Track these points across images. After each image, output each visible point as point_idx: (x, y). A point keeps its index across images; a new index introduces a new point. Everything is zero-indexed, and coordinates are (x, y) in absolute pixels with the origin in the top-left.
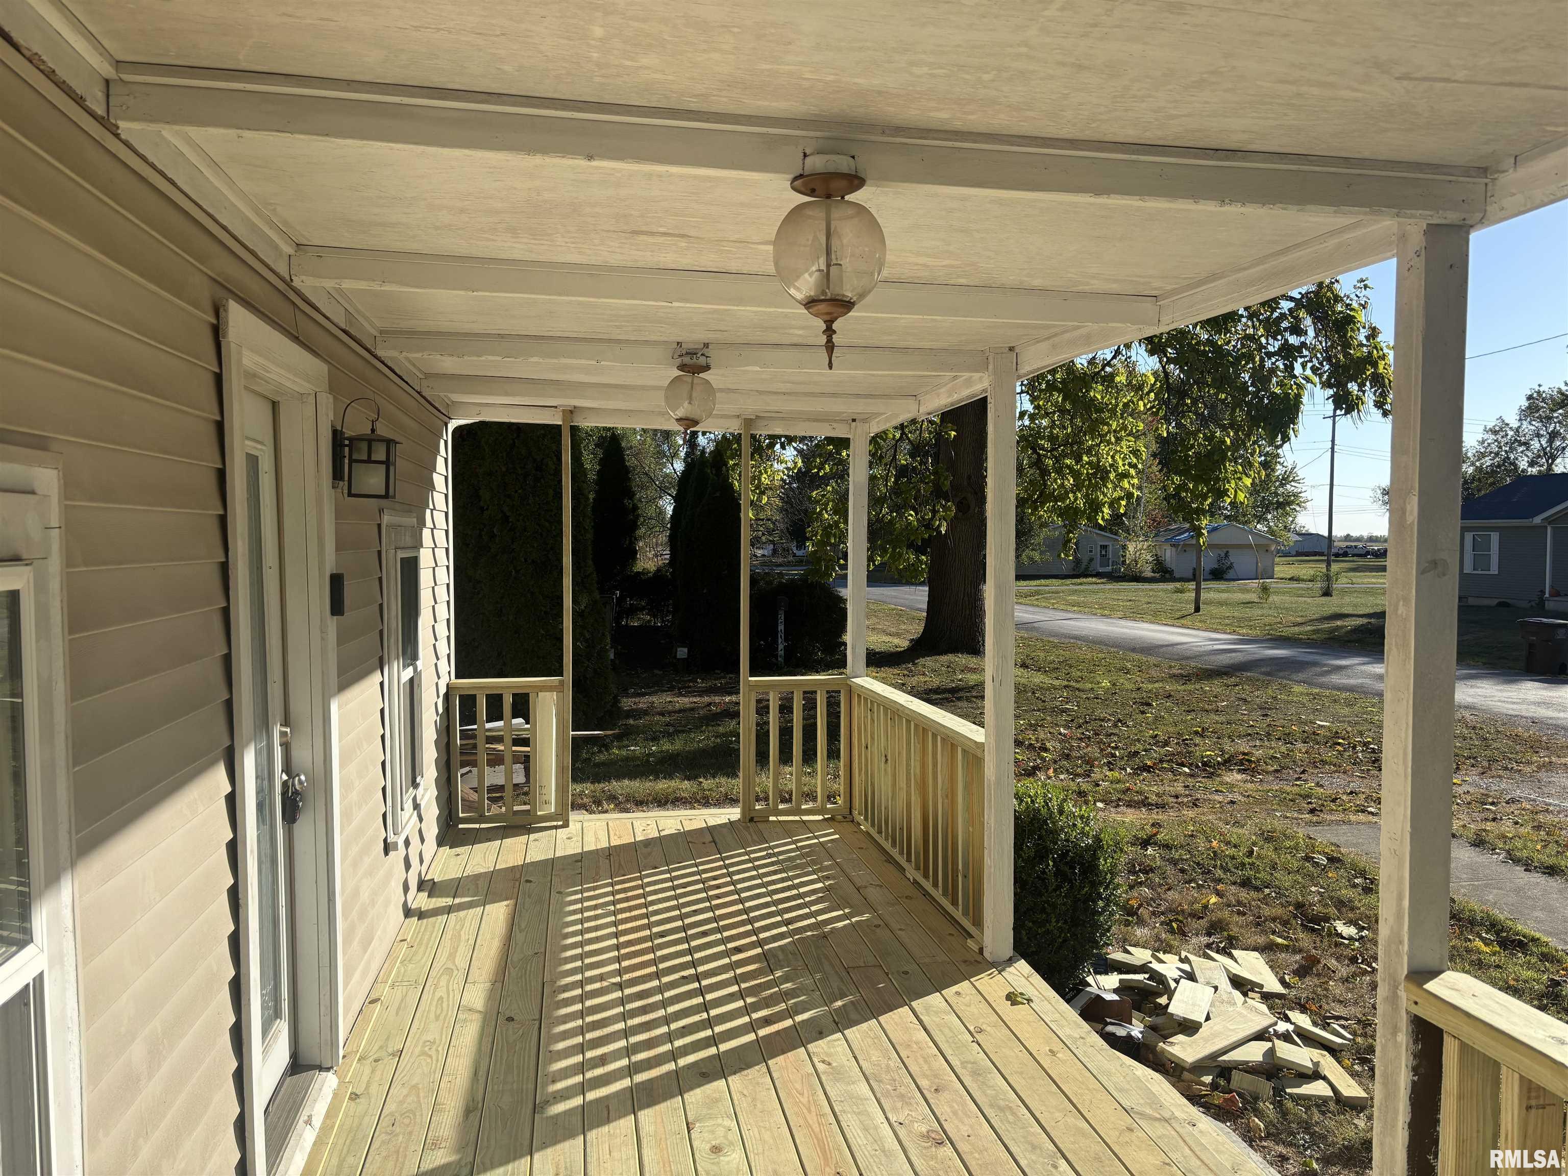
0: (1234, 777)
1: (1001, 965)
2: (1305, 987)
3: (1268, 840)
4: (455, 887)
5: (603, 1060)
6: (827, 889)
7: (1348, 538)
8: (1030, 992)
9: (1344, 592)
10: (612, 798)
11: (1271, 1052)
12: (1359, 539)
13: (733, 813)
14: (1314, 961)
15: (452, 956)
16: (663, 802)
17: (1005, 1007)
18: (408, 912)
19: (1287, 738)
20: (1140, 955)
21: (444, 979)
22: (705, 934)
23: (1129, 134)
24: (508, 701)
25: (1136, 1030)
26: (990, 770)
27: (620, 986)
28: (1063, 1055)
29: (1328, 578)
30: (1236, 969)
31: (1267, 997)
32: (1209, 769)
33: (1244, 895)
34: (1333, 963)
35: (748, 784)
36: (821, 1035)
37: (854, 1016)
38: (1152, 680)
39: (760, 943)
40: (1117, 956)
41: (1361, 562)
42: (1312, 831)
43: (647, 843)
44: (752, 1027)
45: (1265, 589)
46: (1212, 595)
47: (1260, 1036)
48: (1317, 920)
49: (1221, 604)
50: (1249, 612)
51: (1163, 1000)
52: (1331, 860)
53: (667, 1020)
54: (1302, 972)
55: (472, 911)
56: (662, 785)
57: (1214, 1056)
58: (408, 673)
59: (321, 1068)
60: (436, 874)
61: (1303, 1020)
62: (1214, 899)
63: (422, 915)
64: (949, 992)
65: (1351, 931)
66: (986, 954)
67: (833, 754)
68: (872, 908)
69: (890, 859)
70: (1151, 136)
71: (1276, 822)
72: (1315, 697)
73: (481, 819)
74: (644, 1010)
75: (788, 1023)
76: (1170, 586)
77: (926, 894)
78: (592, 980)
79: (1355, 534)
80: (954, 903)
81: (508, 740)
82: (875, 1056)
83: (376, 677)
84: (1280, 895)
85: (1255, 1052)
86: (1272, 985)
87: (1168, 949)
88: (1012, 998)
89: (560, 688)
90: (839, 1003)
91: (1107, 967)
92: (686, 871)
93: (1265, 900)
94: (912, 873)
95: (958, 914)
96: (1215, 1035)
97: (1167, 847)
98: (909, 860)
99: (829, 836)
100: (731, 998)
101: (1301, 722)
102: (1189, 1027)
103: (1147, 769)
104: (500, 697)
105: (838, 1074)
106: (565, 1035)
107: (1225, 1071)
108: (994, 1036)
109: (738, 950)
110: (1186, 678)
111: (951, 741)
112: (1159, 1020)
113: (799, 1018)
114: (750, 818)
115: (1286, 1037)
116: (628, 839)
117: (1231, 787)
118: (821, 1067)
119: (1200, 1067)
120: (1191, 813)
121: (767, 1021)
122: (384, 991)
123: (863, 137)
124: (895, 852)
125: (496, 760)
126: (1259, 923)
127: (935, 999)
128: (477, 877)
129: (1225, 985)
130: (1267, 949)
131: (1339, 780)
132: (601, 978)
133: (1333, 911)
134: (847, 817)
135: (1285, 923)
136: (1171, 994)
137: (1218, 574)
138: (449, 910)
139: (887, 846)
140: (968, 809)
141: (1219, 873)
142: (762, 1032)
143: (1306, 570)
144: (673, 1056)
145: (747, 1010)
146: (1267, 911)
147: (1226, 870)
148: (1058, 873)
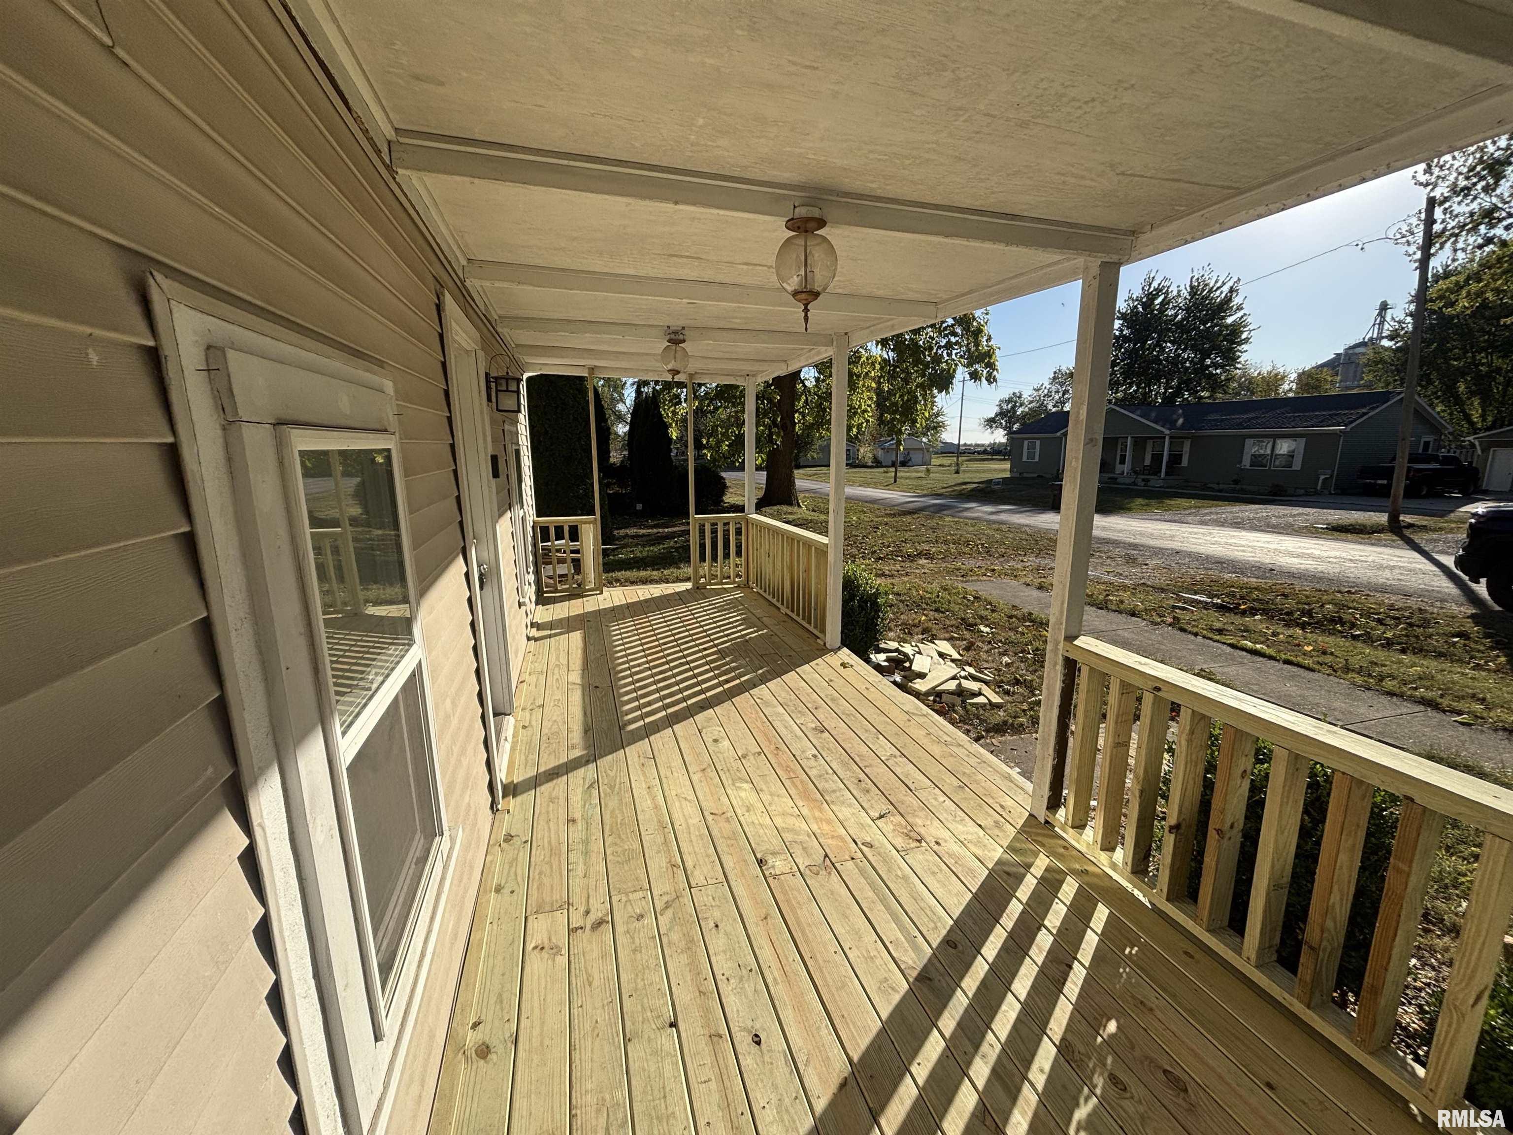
0: (923, 561)
1: (836, 650)
2: (969, 656)
3: (945, 590)
4: (550, 625)
5: (649, 704)
6: (743, 619)
7: (965, 445)
8: (852, 662)
9: (964, 471)
10: (617, 580)
11: (960, 685)
12: (971, 445)
13: (689, 585)
14: (972, 644)
15: (558, 658)
16: (645, 582)
17: (841, 669)
18: (529, 639)
19: (946, 542)
20: (893, 645)
21: (556, 671)
22: (687, 642)
23: (967, 203)
24: (566, 529)
25: (898, 678)
26: (831, 557)
27: (649, 669)
28: (872, 689)
29: (958, 464)
30: (940, 649)
31: (953, 661)
32: (911, 558)
33: (937, 615)
34: (980, 644)
35: (696, 571)
36: (755, 686)
37: (769, 677)
38: (877, 516)
39: (715, 646)
40: (882, 646)
41: (972, 456)
42: (964, 585)
43: (646, 601)
44: (720, 684)
45: (928, 470)
46: (902, 474)
47: (954, 678)
48: (971, 625)
49: (906, 478)
50: (920, 482)
51: (907, 664)
52: (975, 598)
53: (677, 683)
54: (967, 649)
55: (562, 637)
56: (643, 574)
57: (934, 688)
58: (521, 513)
59: (505, 714)
60: (538, 619)
61: (971, 670)
62: (923, 618)
63: (536, 640)
64: (813, 663)
65: (987, 629)
66: (828, 646)
67: (739, 554)
68: (767, 627)
69: (771, 604)
70: (977, 204)
71: (948, 581)
72: (956, 522)
73: (556, 591)
74: (664, 679)
75: (738, 681)
76: (881, 470)
77: (792, 619)
78: (634, 666)
79: (968, 443)
80: (809, 623)
81: (568, 551)
82: (783, 694)
83: (508, 515)
84: (953, 615)
85: (952, 685)
86: (956, 656)
87: (905, 641)
88: (844, 665)
89: (594, 522)
90: (760, 671)
91: (879, 651)
92: (669, 613)
93: (947, 617)
94: (784, 610)
95: (811, 628)
96: (934, 678)
97: (898, 594)
98: (783, 604)
99: (739, 595)
100: (706, 671)
101: (951, 535)
102: (922, 676)
103: (881, 558)
104: (562, 527)
105: (768, 704)
106: (627, 693)
107: (939, 694)
108: (838, 683)
109: (705, 649)
110: (894, 515)
111: (808, 544)
112: (907, 673)
113: (743, 679)
114: (698, 588)
115: (965, 678)
116: (636, 599)
117: (923, 566)
118: (758, 701)
119: (928, 693)
120: (906, 579)
121: (727, 681)
122: (525, 677)
123: (825, 197)
124: (774, 601)
125: (561, 561)
126: (945, 629)
127: (806, 667)
128: (561, 620)
129: (936, 656)
130: (950, 639)
131: (972, 562)
132: (639, 665)
133: (979, 621)
134: (747, 586)
135: (957, 627)
136: (911, 662)
137: (904, 464)
138: (550, 636)
139: (770, 598)
140: (818, 577)
141: (924, 606)
142: (726, 686)
143: (946, 461)
144: (684, 699)
145: (716, 677)
146: (948, 622)
147: (927, 604)
148: (859, 606)
